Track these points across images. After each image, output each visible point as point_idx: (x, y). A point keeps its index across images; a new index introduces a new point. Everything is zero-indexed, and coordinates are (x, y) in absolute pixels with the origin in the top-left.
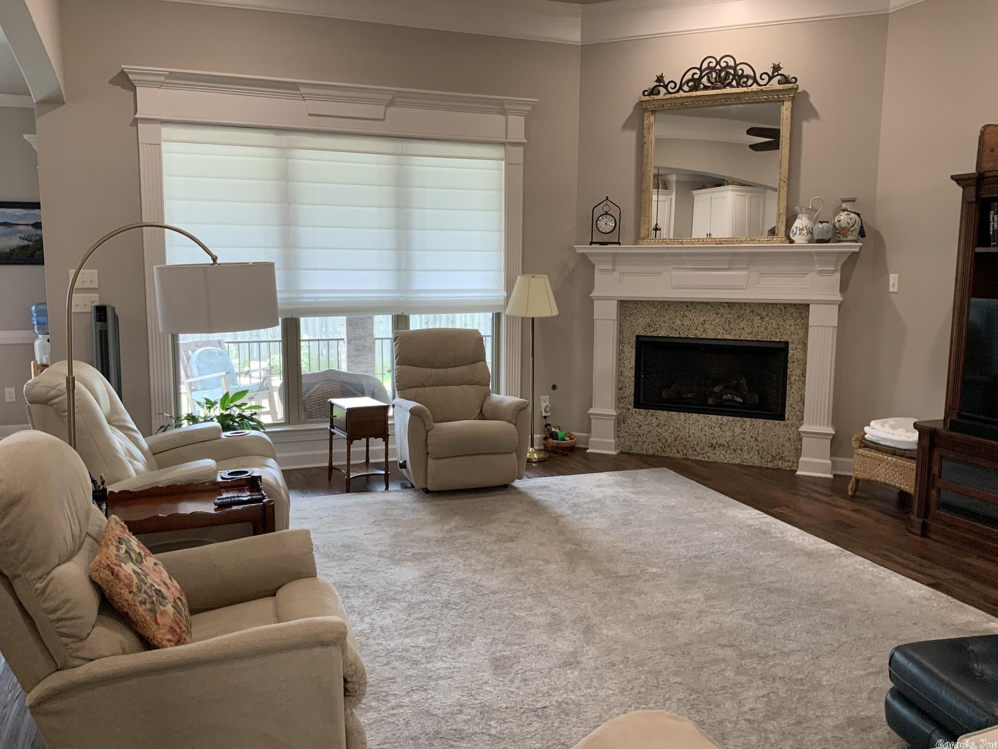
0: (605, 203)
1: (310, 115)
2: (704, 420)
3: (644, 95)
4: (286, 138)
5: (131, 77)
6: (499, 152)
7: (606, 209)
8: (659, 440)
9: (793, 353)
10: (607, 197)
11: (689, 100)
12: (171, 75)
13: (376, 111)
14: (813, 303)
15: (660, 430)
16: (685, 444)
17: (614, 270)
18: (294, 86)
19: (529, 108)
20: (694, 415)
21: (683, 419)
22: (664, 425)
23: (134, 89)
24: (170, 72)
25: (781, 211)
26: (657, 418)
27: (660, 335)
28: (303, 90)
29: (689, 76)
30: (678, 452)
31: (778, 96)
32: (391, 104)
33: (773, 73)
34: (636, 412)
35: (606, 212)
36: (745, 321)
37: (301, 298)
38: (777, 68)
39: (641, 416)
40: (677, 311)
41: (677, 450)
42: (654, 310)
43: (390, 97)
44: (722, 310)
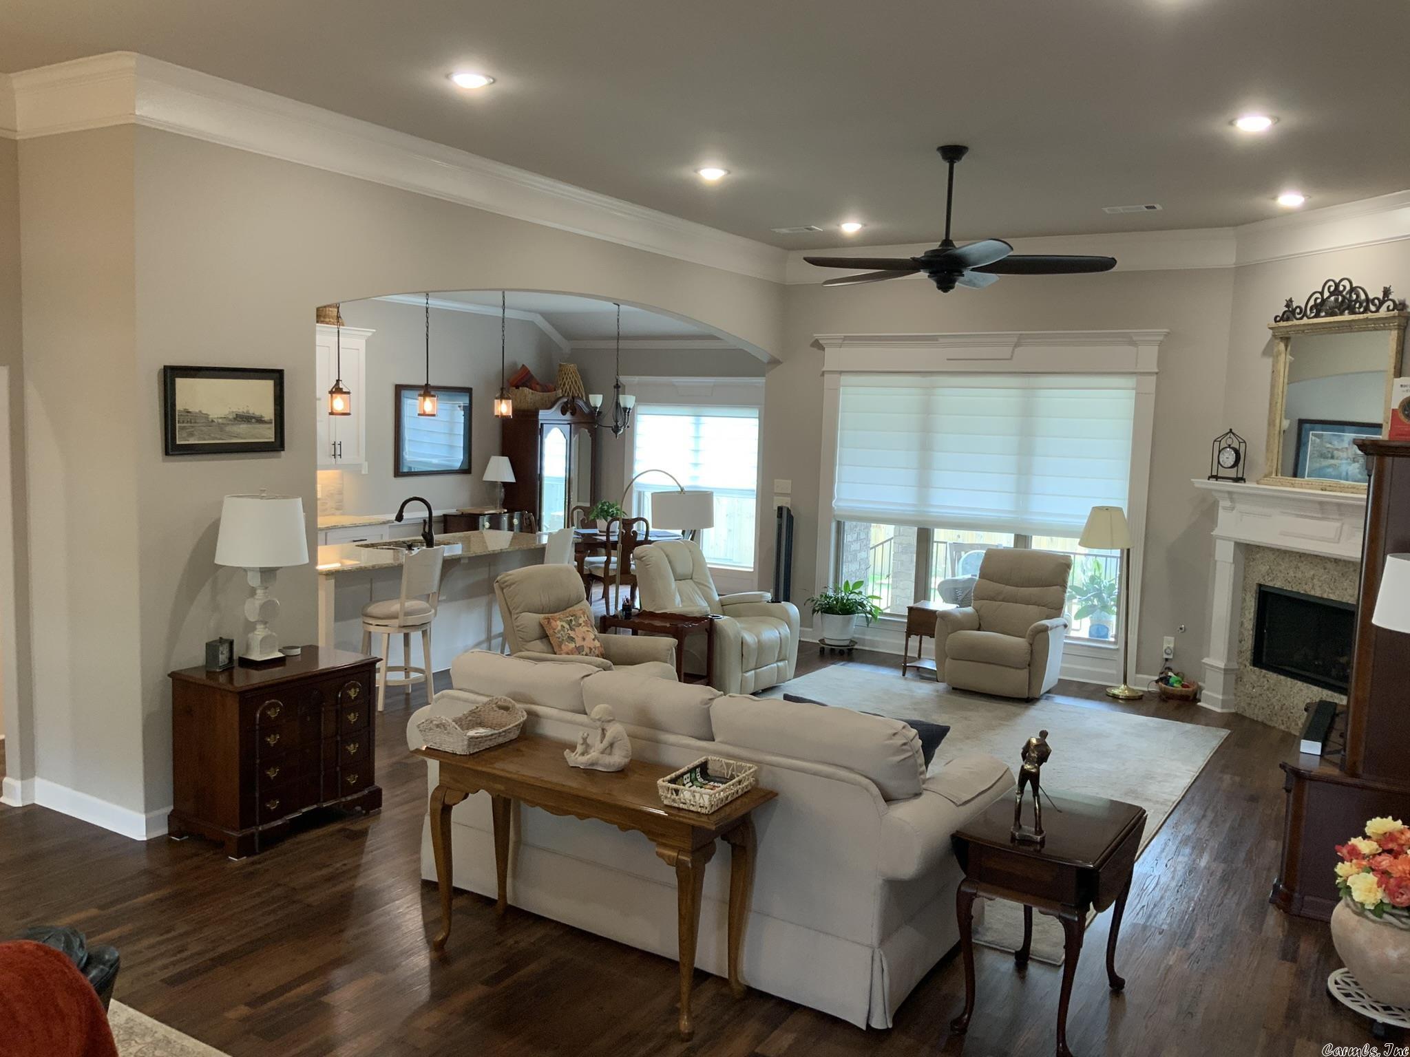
0: (1228, 436)
2: (1306, 691)
3: (1276, 321)
5: (821, 342)
6: (1131, 382)
7: (1229, 442)
8: (1268, 706)
10: (1231, 430)
11: (1309, 327)
12: (845, 338)
13: (1005, 351)
15: (1270, 695)
16: (1289, 714)
17: (1233, 509)
19: (1161, 338)
20: (1300, 683)
21: (1289, 686)
22: (1273, 690)
23: (824, 349)
24: (847, 336)
26: (1268, 681)
27: (1276, 586)
29: (1312, 303)
30: (1283, 724)
31: (1384, 324)
32: (1017, 345)
33: (1384, 298)
34: (1252, 670)
35: (1230, 445)
36: (1348, 581)
37: (931, 512)
38: (1387, 292)
39: (1255, 675)
40: (1291, 561)
41: (1282, 721)
42: (1273, 557)
43: (1015, 339)
44: (1329, 565)
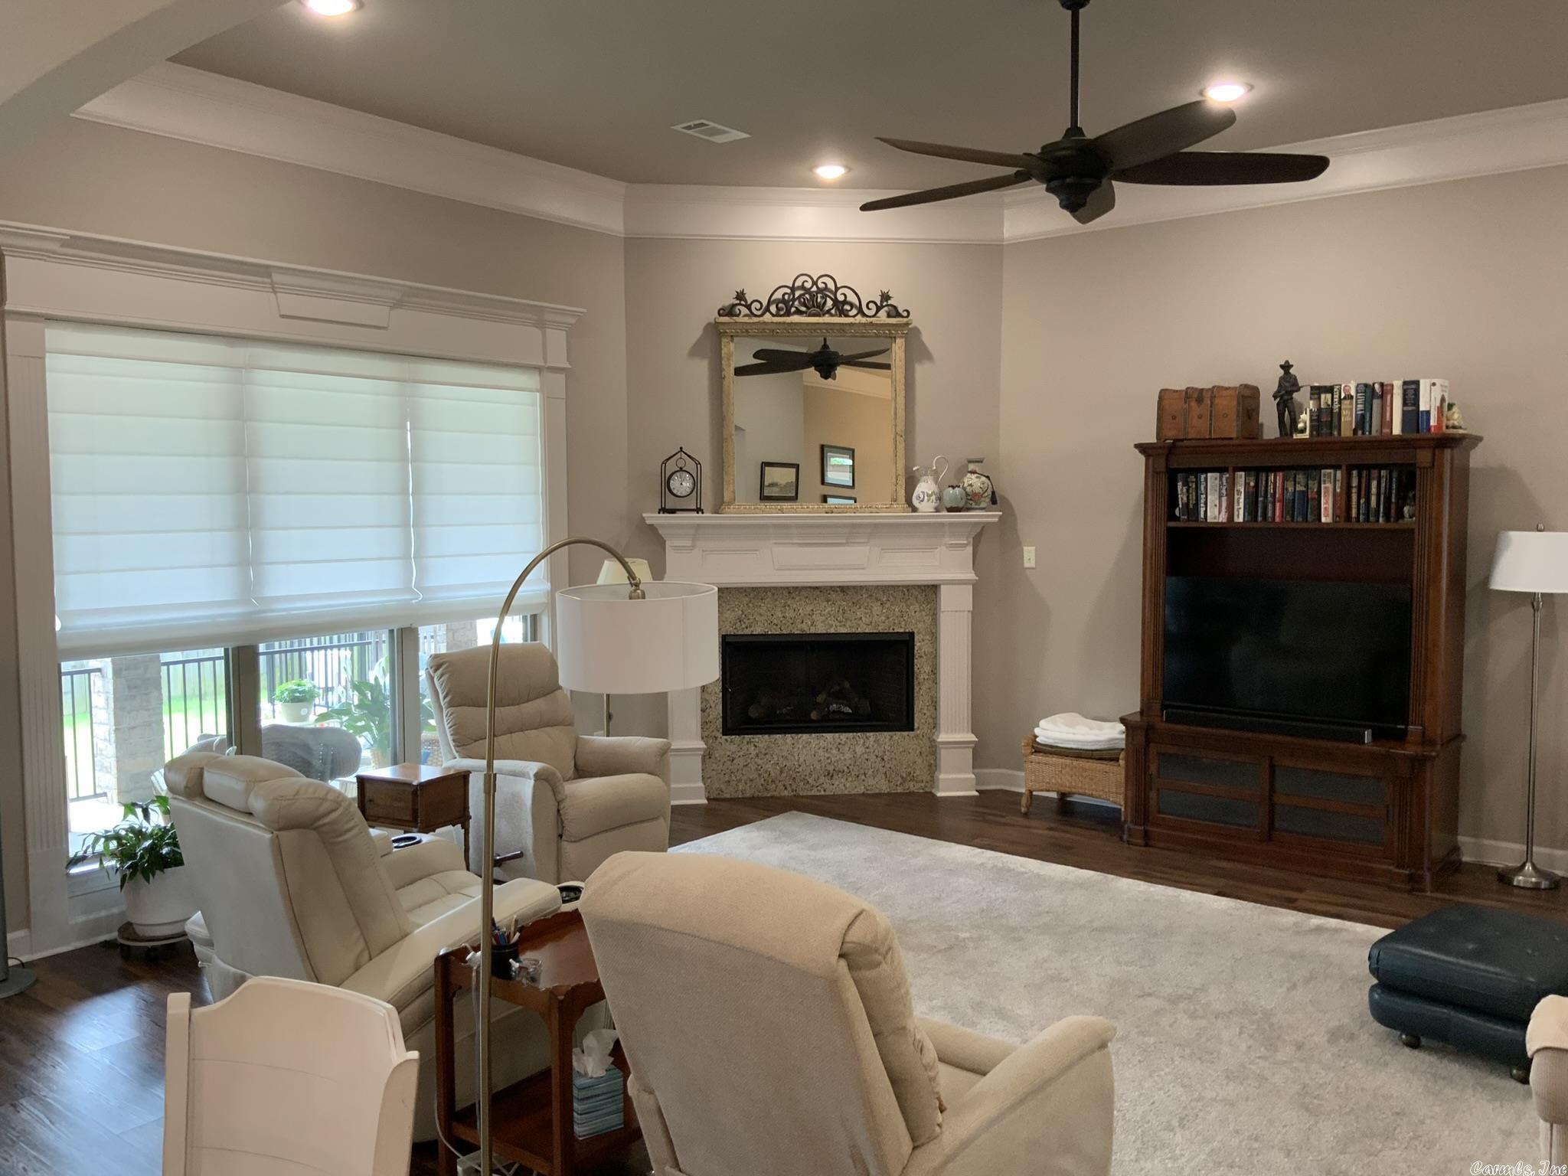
0: (679, 455)
1: (282, 316)
2: (817, 742)
3: (720, 315)
4: (243, 353)
6: (531, 380)
7: (681, 464)
8: (760, 775)
9: (921, 646)
10: (681, 448)
11: (781, 327)
12: (75, 242)
13: (378, 314)
14: (944, 584)
15: (760, 762)
16: (794, 776)
17: (693, 547)
18: (265, 271)
19: (573, 321)
20: (805, 736)
21: (790, 743)
22: (766, 754)
24: (72, 237)
25: (898, 472)
26: (755, 746)
27: (754, 633)
28: (276, 277)
29: (778, 295)
30: (786, 788)
31: (889, 331)
32: (397, 305)
33: (882, 302)
34: (726, 740)
35: (681, 468)
36: (862, 609)
38: (885, 297)
39: (734, 745)
40: (776, 600)
41: (784, 786)
42: (746, 600)
43: (398, 295)
44: (834, 596)
